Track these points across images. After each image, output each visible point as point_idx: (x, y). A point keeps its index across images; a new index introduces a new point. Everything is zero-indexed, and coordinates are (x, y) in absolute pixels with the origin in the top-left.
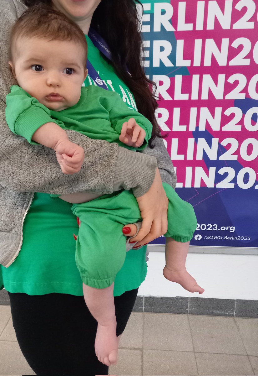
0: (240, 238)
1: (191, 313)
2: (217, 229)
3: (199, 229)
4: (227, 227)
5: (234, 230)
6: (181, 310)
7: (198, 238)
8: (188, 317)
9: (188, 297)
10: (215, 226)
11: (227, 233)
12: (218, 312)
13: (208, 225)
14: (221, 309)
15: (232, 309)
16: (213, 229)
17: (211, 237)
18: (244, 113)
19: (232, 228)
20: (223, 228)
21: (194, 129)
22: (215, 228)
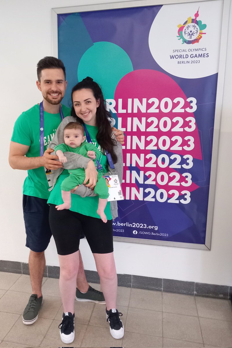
0: (161, 234)
1: (134, 287)
2: (146, 227)
3: (135, 227)
4: (153, 227)
5: (157, 228)
6: (127, 284)
7: (135, 233)
8: (131, 289)
9: (131, 275)
10: (145, 225)
11: (153, 230)
12: (151, 287)
13: (140, 225)
14: (153, 285)
15: (160, 286)
16: (144, 227)
17: (143, 233)
18: (157, 157)
19: (156, 228)
20: (150, 227)
21: (129, 165)
22: (145, 227)
